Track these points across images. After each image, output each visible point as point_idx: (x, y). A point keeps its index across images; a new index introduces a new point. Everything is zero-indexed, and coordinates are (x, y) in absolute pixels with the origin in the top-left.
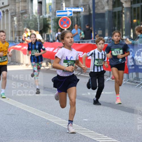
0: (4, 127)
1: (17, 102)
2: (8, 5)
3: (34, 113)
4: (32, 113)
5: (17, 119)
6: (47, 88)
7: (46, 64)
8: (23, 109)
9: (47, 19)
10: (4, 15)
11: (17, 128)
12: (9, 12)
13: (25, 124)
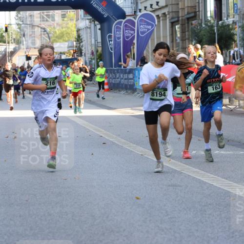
0: (165, 206)
1: (184, 165)
2: (166, 6)
3: (212, 183)
4: (209, 182)
5: (185, 192)
6: (233, 141)
7: (230, 102)
8: (194, 176)
9: (231, 27)
10: (159, 22)
11: (186, 208)
12: (168, 16)
13: (199, 202)
